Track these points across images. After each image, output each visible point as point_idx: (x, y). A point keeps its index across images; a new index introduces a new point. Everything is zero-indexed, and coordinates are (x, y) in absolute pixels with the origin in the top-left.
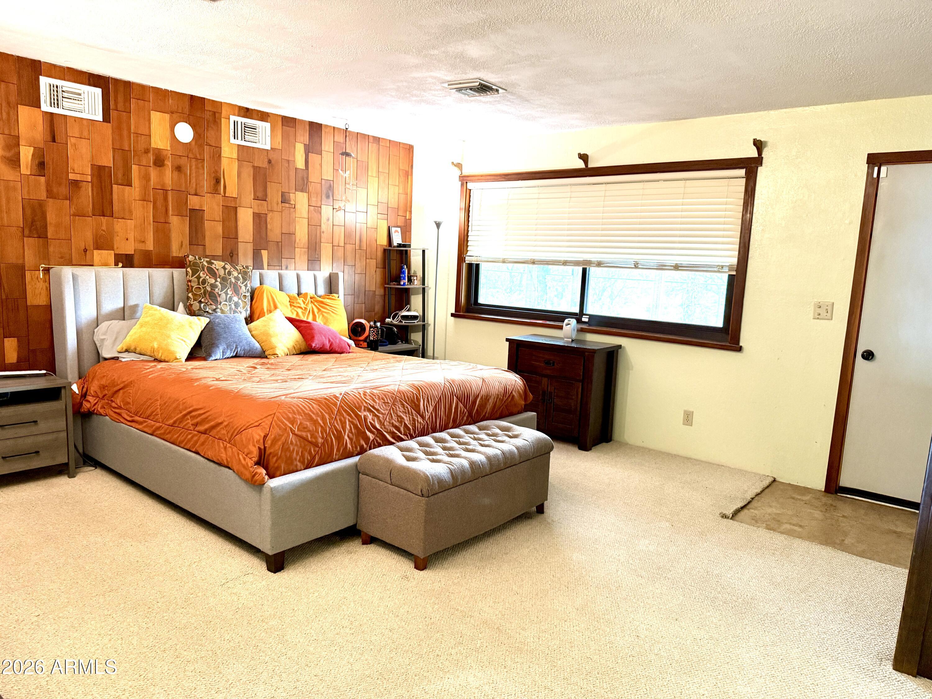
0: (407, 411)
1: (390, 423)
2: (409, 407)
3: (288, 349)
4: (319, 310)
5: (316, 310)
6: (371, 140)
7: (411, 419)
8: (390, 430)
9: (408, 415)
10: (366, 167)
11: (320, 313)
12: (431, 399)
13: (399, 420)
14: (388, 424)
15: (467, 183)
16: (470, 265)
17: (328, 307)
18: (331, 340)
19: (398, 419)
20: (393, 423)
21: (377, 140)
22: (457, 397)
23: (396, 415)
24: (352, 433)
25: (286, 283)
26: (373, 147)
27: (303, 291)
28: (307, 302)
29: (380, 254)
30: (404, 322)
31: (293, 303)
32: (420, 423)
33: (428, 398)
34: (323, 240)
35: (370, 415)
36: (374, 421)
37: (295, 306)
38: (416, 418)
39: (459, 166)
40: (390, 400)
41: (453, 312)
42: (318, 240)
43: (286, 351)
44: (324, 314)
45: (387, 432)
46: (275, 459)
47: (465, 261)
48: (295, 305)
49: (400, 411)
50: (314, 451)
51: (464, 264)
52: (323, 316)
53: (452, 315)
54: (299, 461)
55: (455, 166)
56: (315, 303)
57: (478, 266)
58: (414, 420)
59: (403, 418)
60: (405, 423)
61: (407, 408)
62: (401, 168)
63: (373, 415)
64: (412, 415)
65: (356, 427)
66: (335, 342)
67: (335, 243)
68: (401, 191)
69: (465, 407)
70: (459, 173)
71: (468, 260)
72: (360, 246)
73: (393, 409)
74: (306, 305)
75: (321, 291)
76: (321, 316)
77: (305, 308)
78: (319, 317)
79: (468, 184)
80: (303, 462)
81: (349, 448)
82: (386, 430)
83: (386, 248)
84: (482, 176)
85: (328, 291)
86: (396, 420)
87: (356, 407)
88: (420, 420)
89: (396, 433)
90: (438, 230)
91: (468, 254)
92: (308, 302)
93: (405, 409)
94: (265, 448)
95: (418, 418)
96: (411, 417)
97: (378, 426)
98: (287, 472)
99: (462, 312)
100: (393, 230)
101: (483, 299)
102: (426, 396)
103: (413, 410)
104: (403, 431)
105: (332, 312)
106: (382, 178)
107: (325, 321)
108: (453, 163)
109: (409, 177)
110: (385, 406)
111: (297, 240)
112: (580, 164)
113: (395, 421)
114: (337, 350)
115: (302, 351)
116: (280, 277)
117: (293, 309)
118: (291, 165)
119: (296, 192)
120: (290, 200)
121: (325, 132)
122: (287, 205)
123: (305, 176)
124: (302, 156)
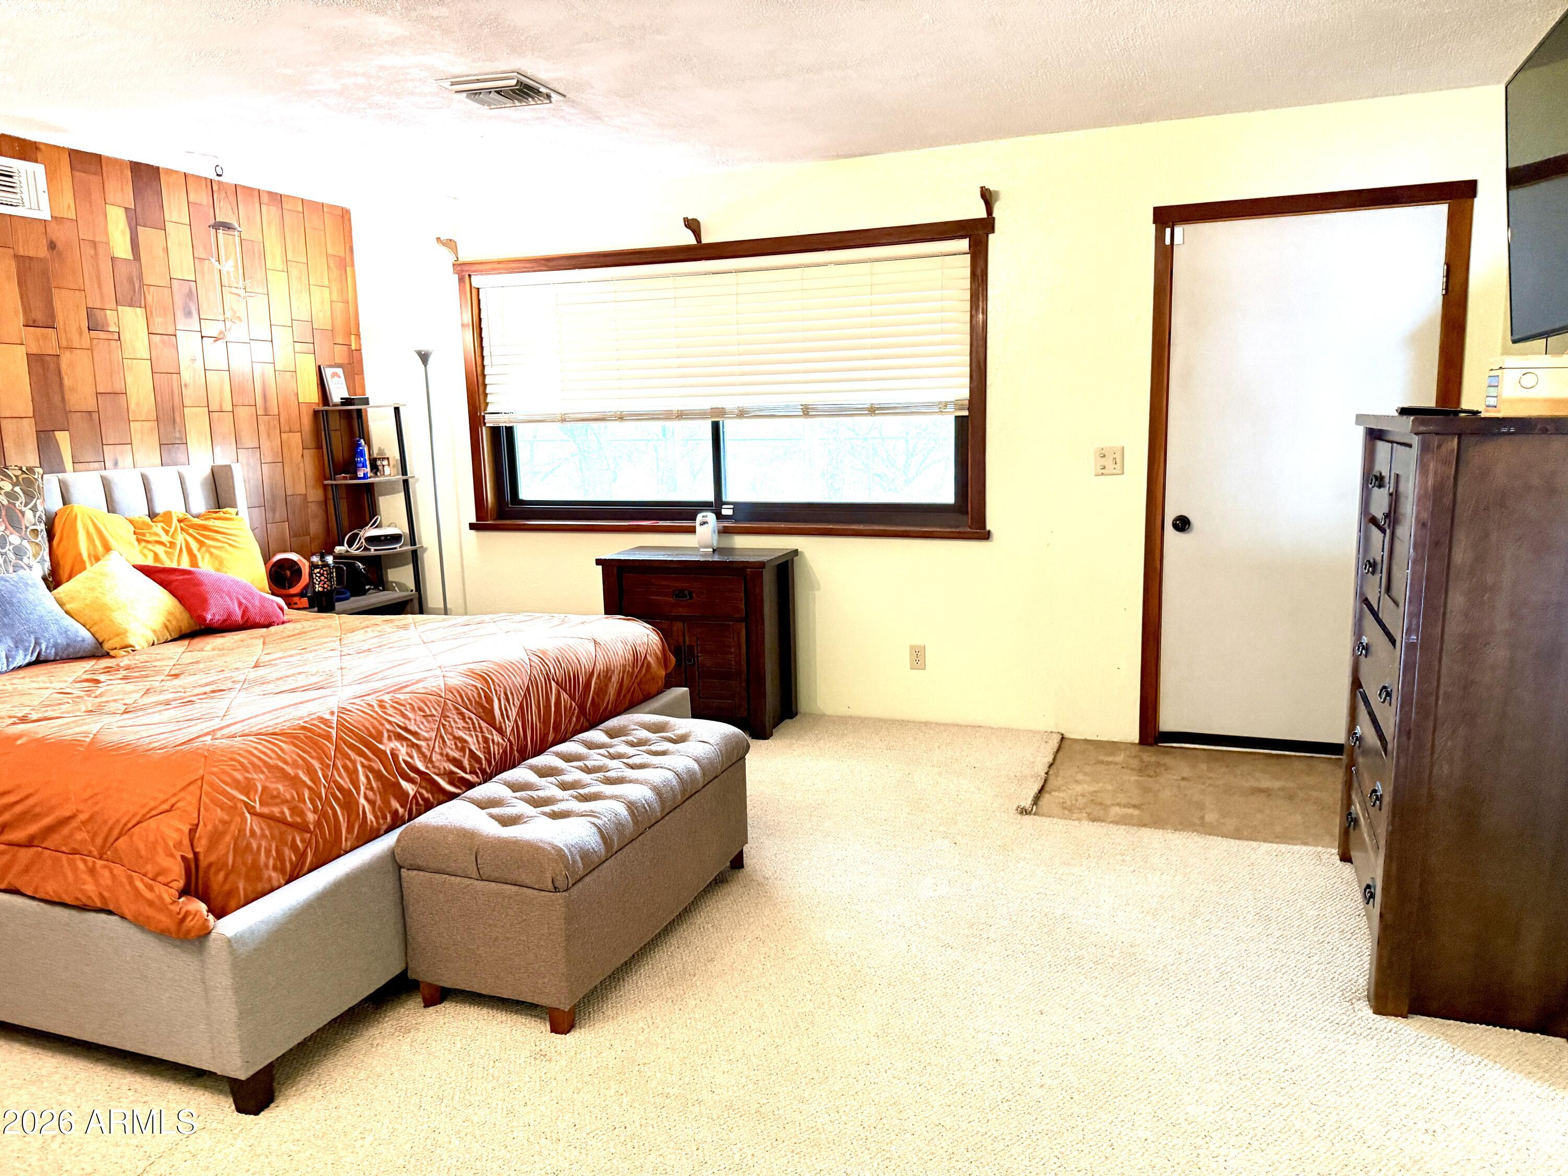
0: (471, 726)
1: (441, 754)
2: (473, 716)
3: (154, 631)
4: (201, 544)
5: (194, 545)
6: (265, 198)
7: (480, 739)
8: (445, 768)
9: (473, 733)
10: (260, 253)
11: (204, 549)
12: (512, 694)
13: (459, 745)
14: (439, 757)
15: (470, 276)
16: (495, 431)
17: (218, 536)
18: (244, 601)
19: (456, 744)
20: (447, 755)
21: (277, 199)
22: (557, 683)
23: (451, 737)
24: (372, 789)
25: (120, 495)
26: (270, 212)
27: (159, 508)
28: (172, 530)
29: (307, 421)
30: (372, 549)
31: (144, 535)
32: (498, 743)
33: (506, 694)
34: (187, 402)
35: (403, 746)
36: (412, 757)
37: (148, 542)
38: (490, 736)
39: (451, 244)
40: (436, 709)
41: (474, 520)
42: (177, 402)
43: (152, 637)
44: (212, 550)
45: (438, 775)
46: (221, 875)
47: (485, 424)
48: (148, 538)
49: (459, 728)
50: (302, 841)
51: (484, 428)
52: (211, 554)
53: (472, 527)
54: (275, 868)
55: (444, 244)
56: (191, 531)
57: (510, 430)
58: (486, 740)
59: (466, 741)
60: (470, 750)
61: (471, 719)
62: (330, 251)
63: (408, 745)
64: (482, 732)
65: (378, 775)
66: (253, 605)
67: (214, 406)
68: (335, 297)
69: (572, 698)
70: (451, 258)
71: (491, 421)
72: (266, 409)
73: (444, 725)
74: (172, 536)
75: (199, 503)
76: (207, 556)
77: (171, 543)
78: (203, 558)
79: (473, 277)
80: (282, 871)
81: (372, 822)
82: (437, 771)
83: (317, 408)
84: (499, 263)
85: (212, 503)
86: (454, 747)
87: (371, 735)
88: (497, 738)
89: (457, 773)
90: (425, 366)
91: (489, 409)
92: (176, 530)
93: (466, 723)
94: (196, 854)
95: (492, 735)
96: (480, 735)
97: (421, 766)
98: (252, 897)
99: (491, 520)
100: (328, 373)
101: (525, 493)
102: (502, 690)
103: (481, 721)
104: (468, 767)
105: (230, 545)
106: (294, 272)
107: (217, 563)
108: (438, 239)
109: (348, 269)
110: (428, 722)
111: (132, 406)
112: (688, 239)
113: (452, 749)
114: (257, 620)
115: (184, 632)
116: (107, 486)
117: (145, 547)
118: (101, 251)
119: (120, 308)
120: (108, 325)
121: (168, 183)
122: (102, 335)
123: (135, 273)
124: (124, 234)
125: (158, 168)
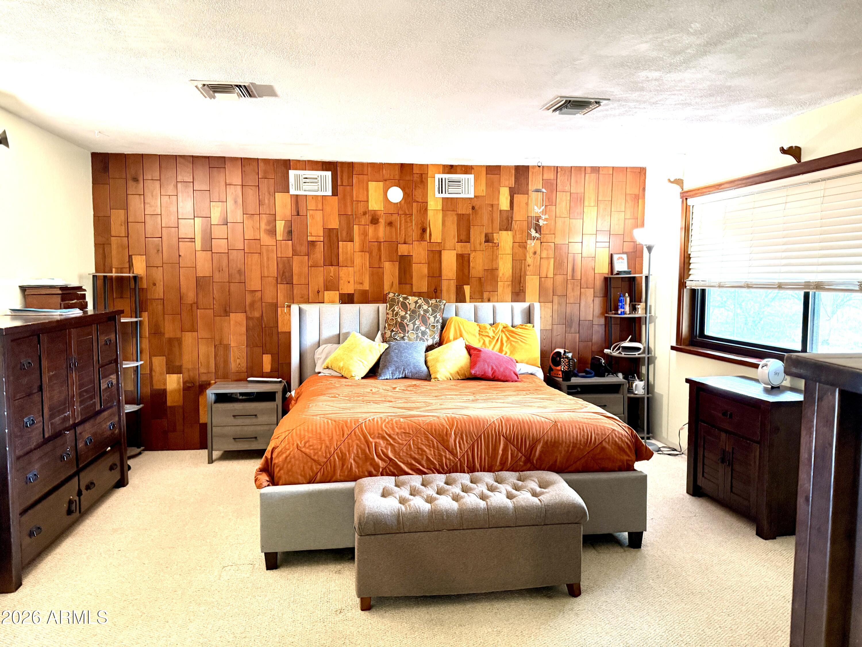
2: (435, 441)
6: (588, 170)
10: (581, 199)
12: (466, 436)
14: (405, 454)
15: (686, 199)
18: (495, 367)
20: (411, 455)
21: (596, 170)
22: (506, 439)
26: (591, 178)
27: (498, 320)
28: (496, 331)
29: (599, 283)
30: (623, 353)
31: (482, 332)
32: (450, 459)
33: (462, 435)
34: (528, 273)
35: (384, 443)
36: (387, 449)
39: (679, 182)
40: (413, 431)
41: (674, 344)
42: (522, 274)
43: (449, 376)
45: (403, 463)
46: (278, 469)
47: (686, 287)
48: (483, 334)
49: (423, 444)
50: (317, 468)
51: (685, 290)
53: (673, 348)
55: (672, 182)
56: (506, 333)
57: (703, 291)
58: (440, 455)
59: (425, 451)
60: (427, 457)
61: (433, 442)
62: (628, 192)
65: (363, 451)
67: (543, 275)
68: (628, 216)
69: (520, 450)
70: (680, 190)
73: (413, 440)
74: (496, 335)
77: (494, 337)
79: (688, 200)
81: (355, 472)
83: (607, 276)
87: (369, 434)
90: (650, 253)
91: (691, 278)
92: (499, 331)
93: (429, 443)
94: (272, 458)
95: (446, 454)
96: (436, 451)
97: (391, 455)
99: (684, 345)
101: (709, 331)
102: (460, 432)
103: (439, 444)
104: (425, 465)
106: (602, 206)
108: (669, 181)
109: (640, 201)
110: (405, 436)
111: (500, 275)
113: (415, 453)
116: (476, 310)
118: (495, 208)
119: (500, 232)
120: (493, 240)
121: (533, 173)
122: (491, 244)
123: (510, 216)
124: (507, 198)
125: (529, 166)
